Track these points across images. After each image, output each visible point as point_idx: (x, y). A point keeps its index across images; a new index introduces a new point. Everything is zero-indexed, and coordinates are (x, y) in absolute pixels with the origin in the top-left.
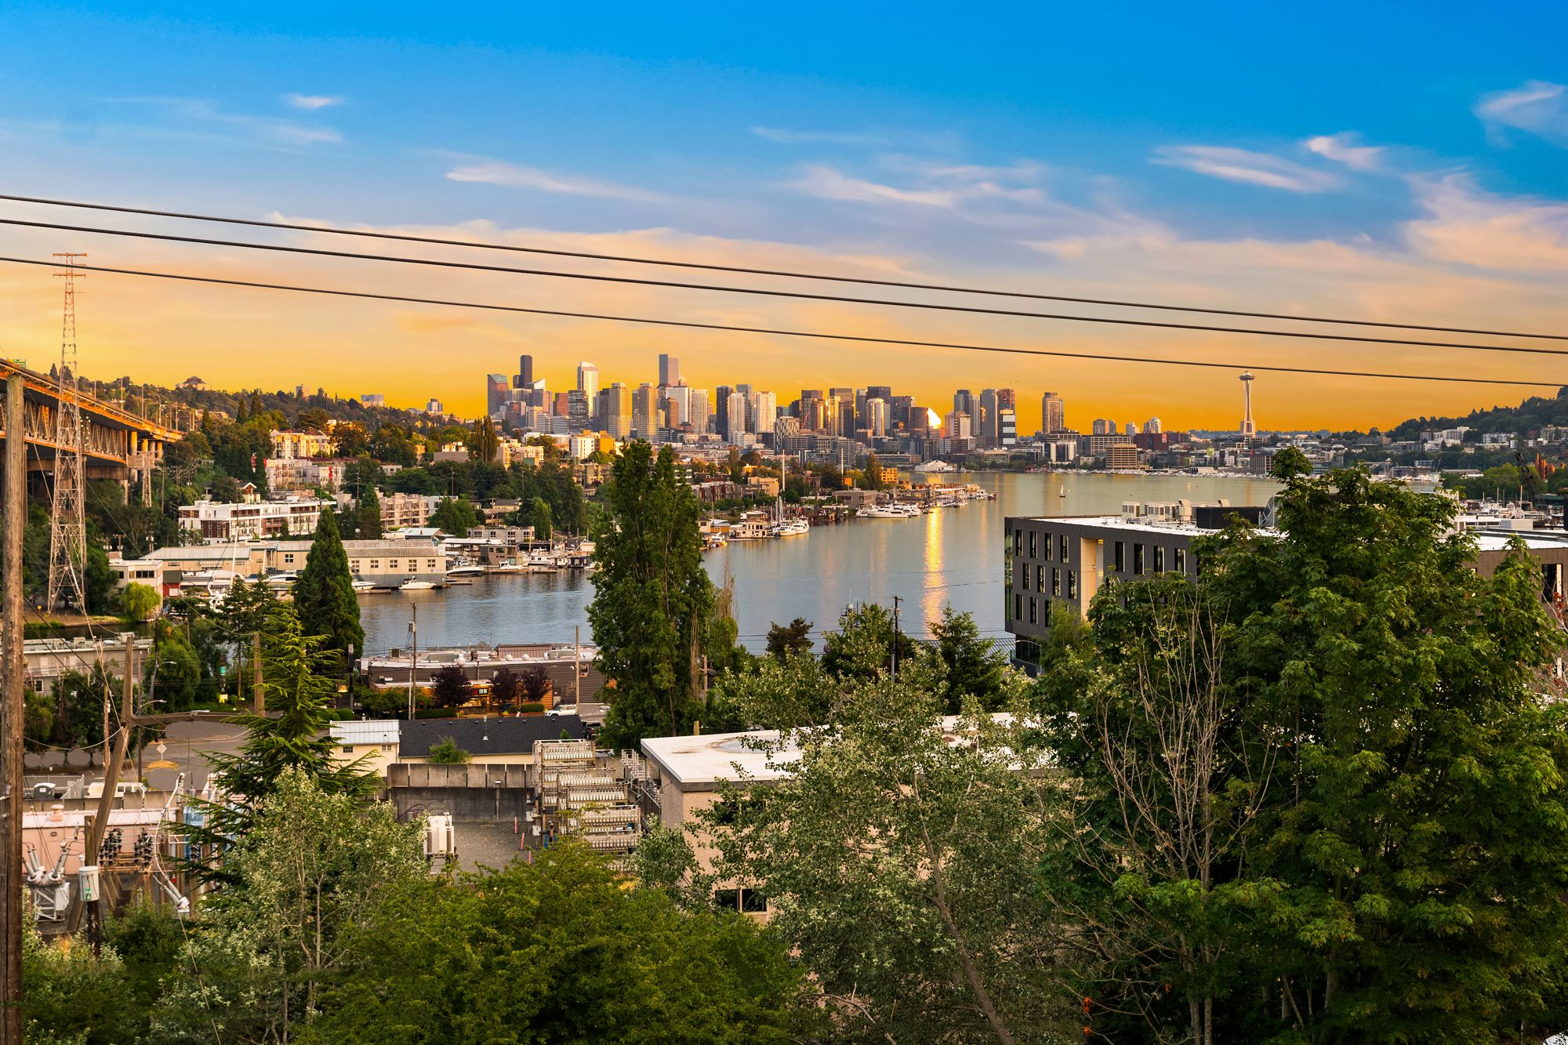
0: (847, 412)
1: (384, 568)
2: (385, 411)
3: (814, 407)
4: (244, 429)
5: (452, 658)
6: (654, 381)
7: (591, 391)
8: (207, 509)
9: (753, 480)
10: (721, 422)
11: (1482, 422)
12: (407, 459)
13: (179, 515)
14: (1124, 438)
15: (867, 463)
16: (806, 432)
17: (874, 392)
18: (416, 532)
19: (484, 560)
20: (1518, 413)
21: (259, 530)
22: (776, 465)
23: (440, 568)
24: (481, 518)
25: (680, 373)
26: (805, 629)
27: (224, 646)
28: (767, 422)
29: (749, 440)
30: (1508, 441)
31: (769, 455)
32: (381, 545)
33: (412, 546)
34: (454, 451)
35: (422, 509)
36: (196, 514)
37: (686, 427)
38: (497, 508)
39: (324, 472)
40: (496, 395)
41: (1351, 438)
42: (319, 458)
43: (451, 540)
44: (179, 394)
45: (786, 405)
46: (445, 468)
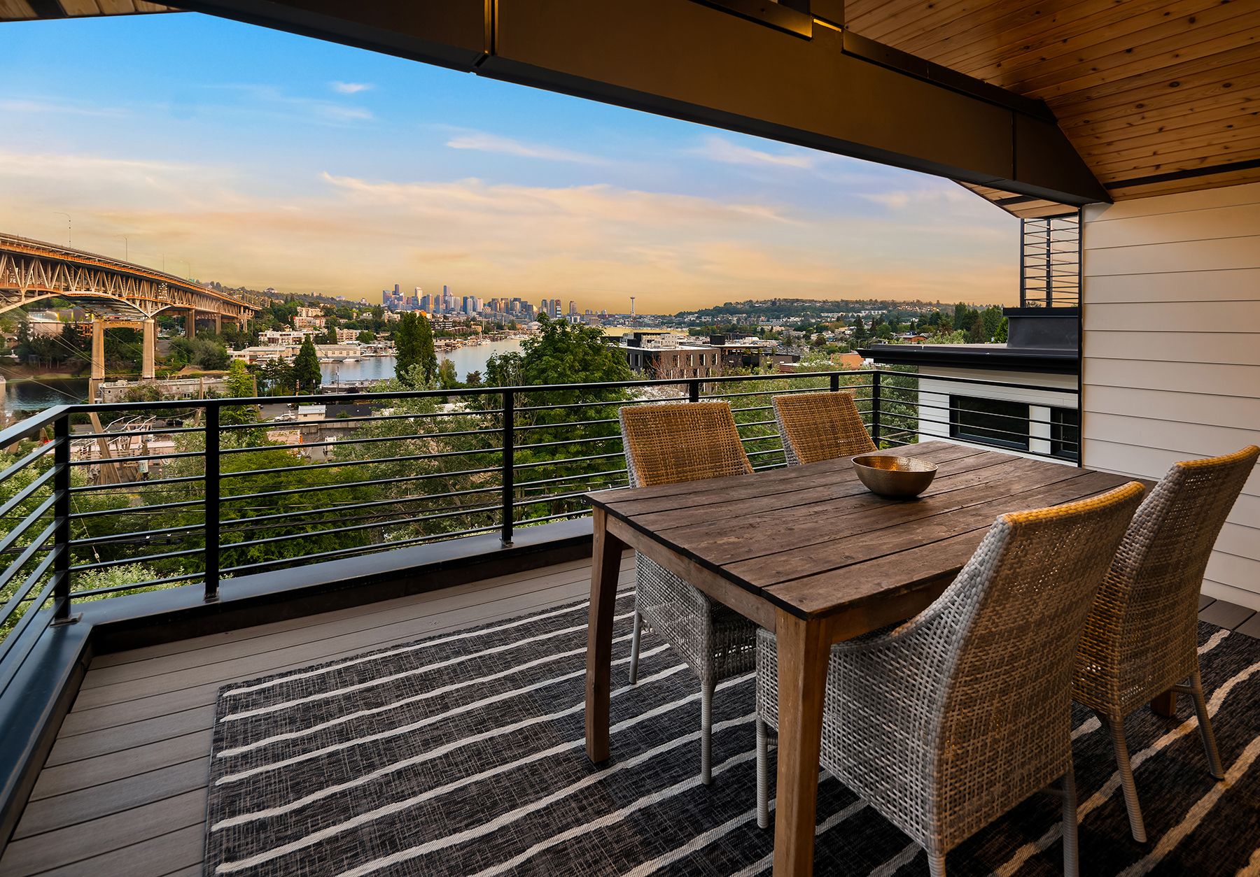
0: (506, 304)
1: (337, 354)
2: (345, 302)
3: (496, 304)
4: (287, 306)
5: (354, 384)
6: (441, 295)
7: (420, 298)
8: (270, 333)
9: (473, 327)
10: (464, 308)
11: (702, 313)
12: (350, 318)
13: (259, 335)
14: (594, 316)
15: (512, 322)
16: (493, 312)
17: (515, 300)
18: (351, 342)
19: (375, 352)
20: (712, 310)
21: (291, 341)
22: (481, 322)
23: (358, 354)
24: (376, 338)
25: (450, 292)
26: (479, 374)
27: (267, 381)
28: (480, 308)
29: (474, 314)
30: (709, 319)
31: (480, 319)
32: (336, 346)
33: (348, 347)
34: (367, 316)
35: (354, 334)
36: (266, 335)
37: (453, 310)
38: (382, 335)
39: (318, 322)
40: (386, 298)
41: (664, 317)
42: (316, 317)
43: (363, 345)
44: (264, 294)
45: (487, 303)
46: (362, 321)
